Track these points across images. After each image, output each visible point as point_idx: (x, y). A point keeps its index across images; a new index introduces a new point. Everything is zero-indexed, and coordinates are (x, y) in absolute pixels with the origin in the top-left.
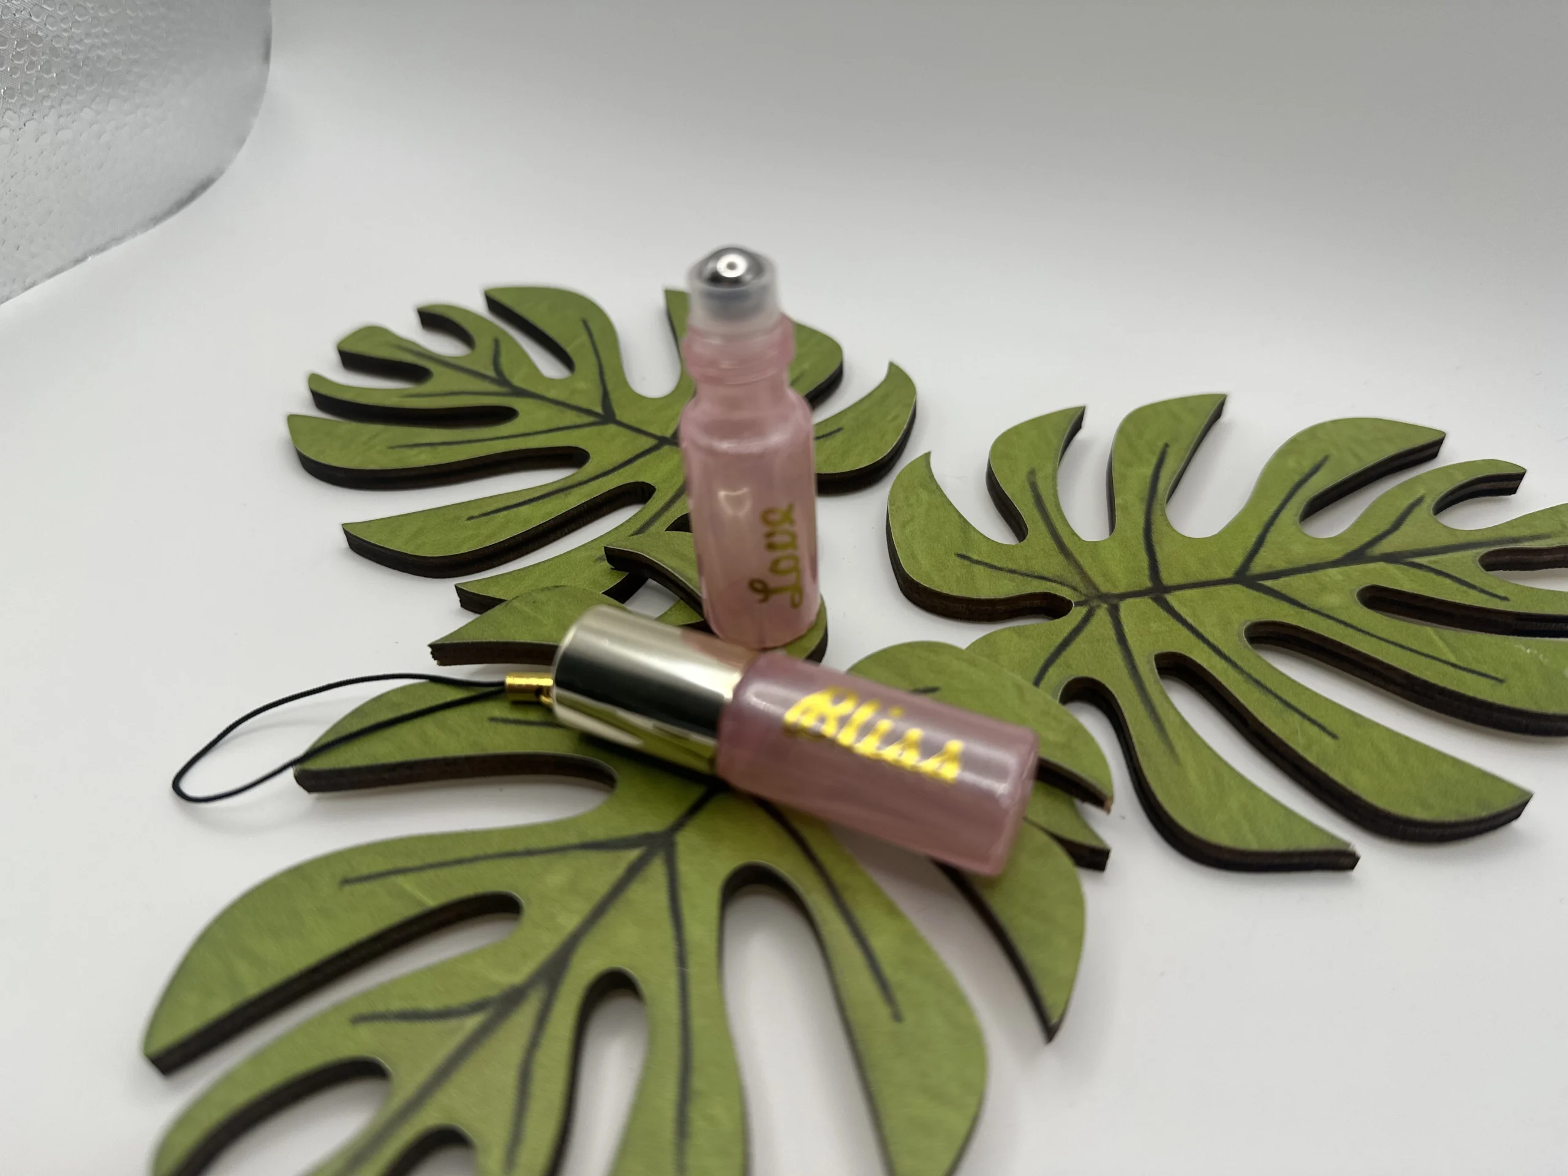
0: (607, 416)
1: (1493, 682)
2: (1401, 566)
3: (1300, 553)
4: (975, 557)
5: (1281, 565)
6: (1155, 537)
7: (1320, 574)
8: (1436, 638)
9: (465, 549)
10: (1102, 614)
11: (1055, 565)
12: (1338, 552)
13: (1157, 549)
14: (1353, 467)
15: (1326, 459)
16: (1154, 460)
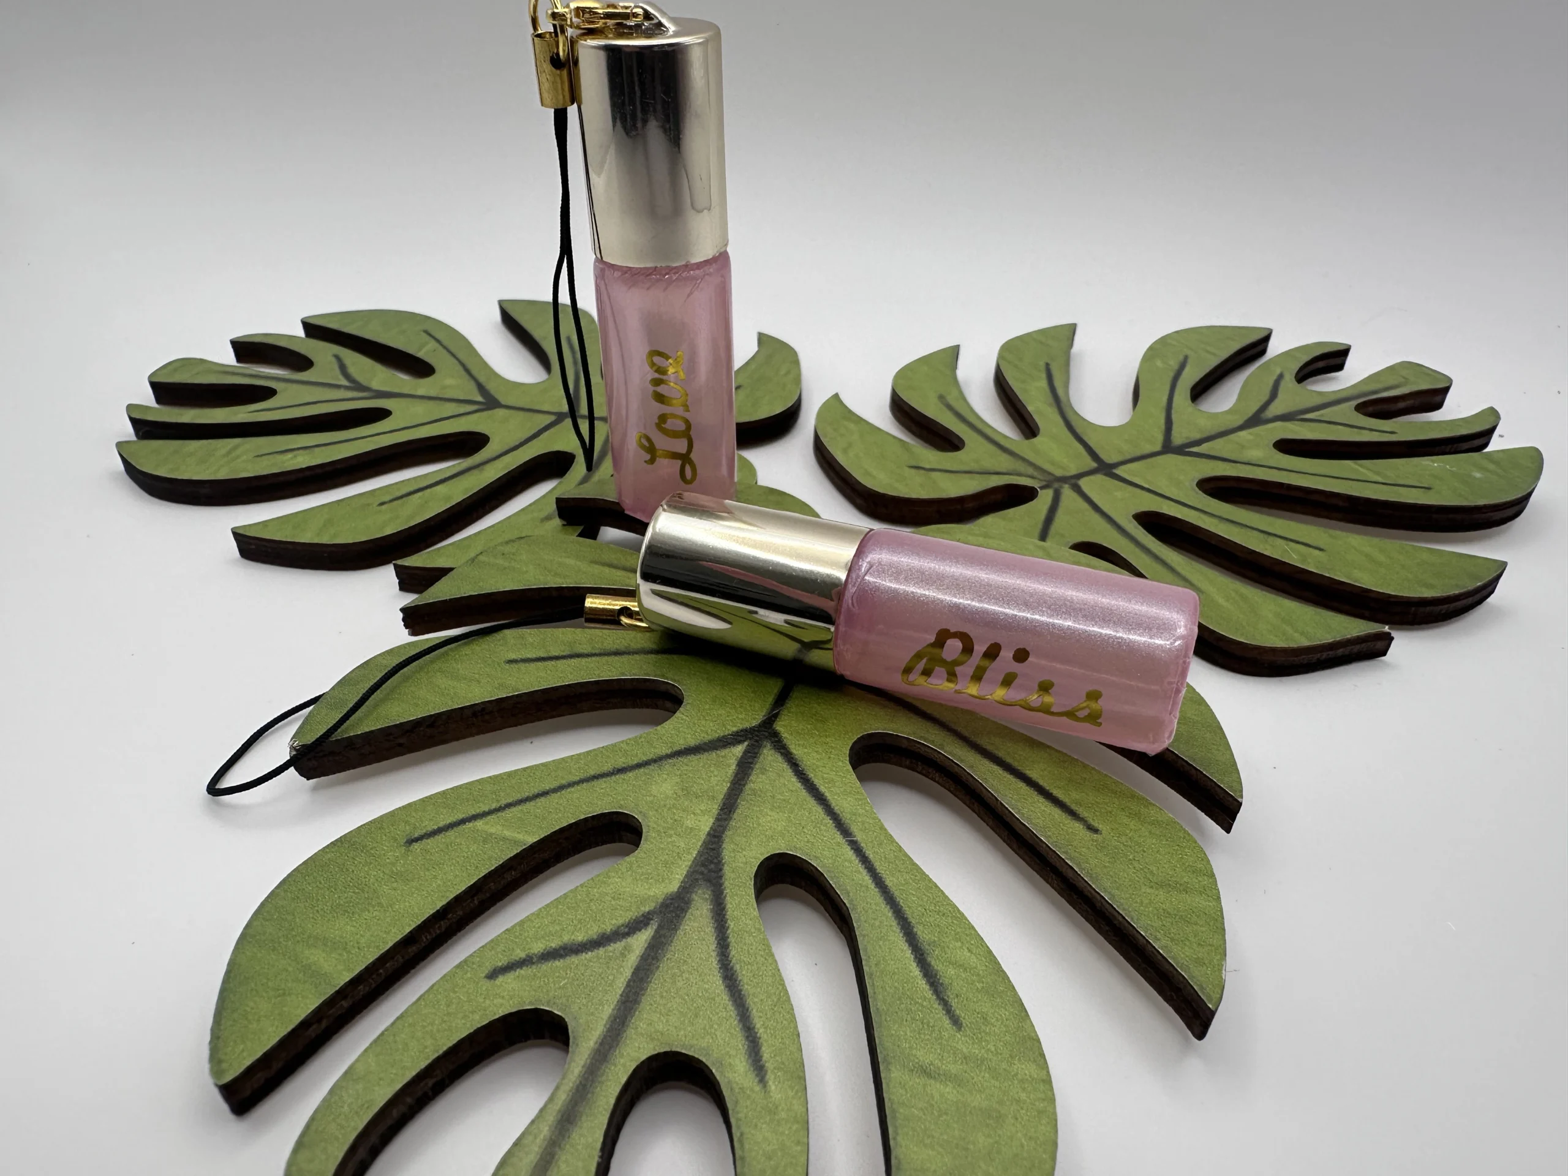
0: (490, 403)
1: (1423, 490)
2: (1296, 422)
3: (1207, 426)
4: (928, 466)
5: (1197, 436)
6: (1079, 431)
7: (1232, 437)
8: (1357, 467)
9: (389, 531)
10: (1067, 492)
11: (1004, 462)
12: (1239, 421)
13: (1086, 438)
14: (1213, 362)
15: (1186, 358)
16: (1044, 376)
